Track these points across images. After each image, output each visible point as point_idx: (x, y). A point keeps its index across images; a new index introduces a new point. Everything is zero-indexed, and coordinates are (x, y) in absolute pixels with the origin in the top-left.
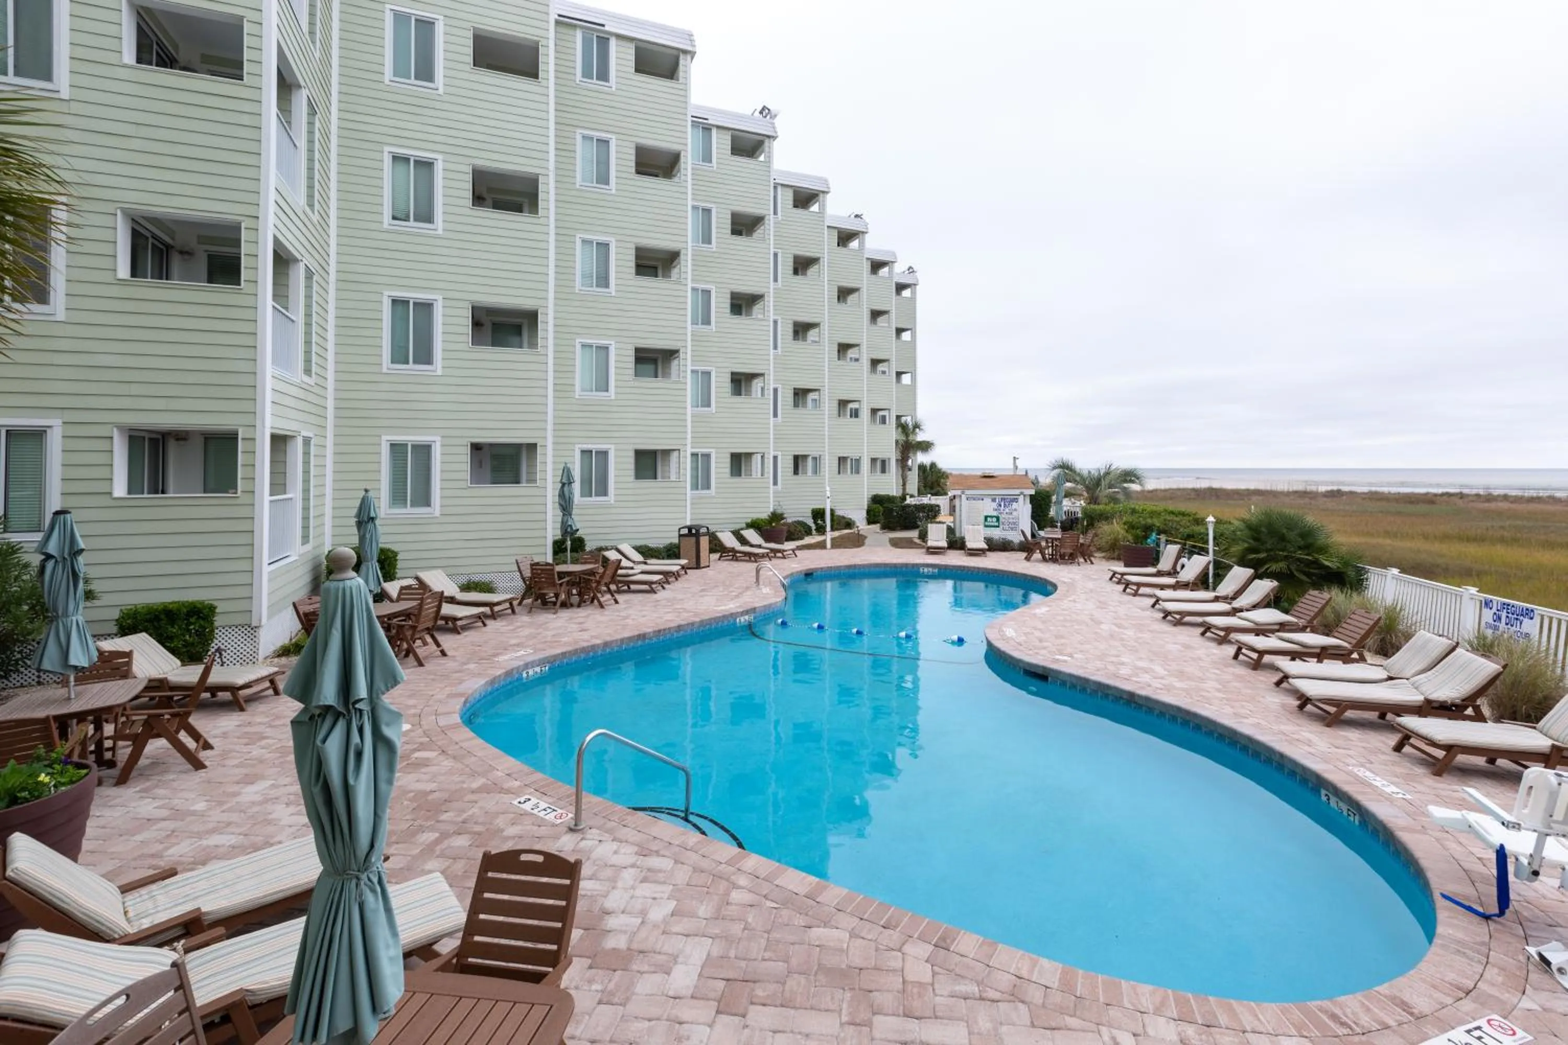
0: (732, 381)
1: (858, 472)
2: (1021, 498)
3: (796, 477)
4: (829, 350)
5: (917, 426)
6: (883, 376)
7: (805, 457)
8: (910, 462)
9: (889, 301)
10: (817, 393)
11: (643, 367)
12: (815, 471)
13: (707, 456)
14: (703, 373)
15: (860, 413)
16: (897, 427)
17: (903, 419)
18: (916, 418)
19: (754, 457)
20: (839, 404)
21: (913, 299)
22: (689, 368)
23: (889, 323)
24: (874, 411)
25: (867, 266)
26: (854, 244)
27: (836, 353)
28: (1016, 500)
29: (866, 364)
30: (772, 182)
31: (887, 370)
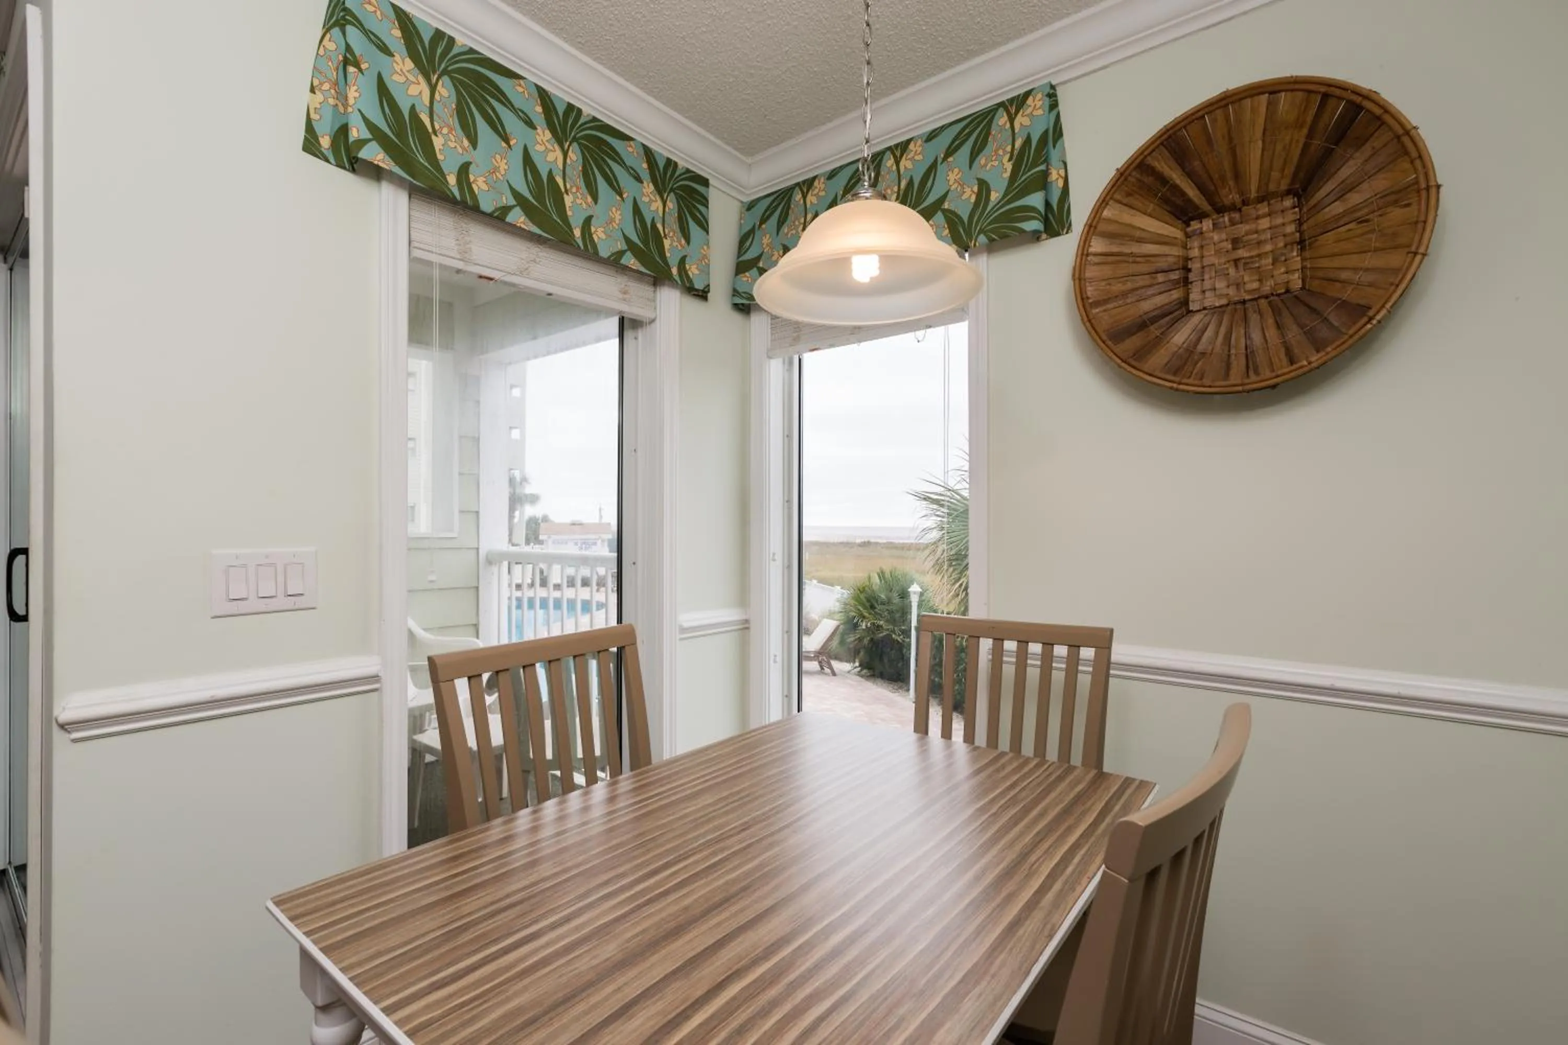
2: (599, 542)
5: (524, 480)
8: (517, 513)
17: (512, 473)
18: (524, 473)
28: (595, 544)
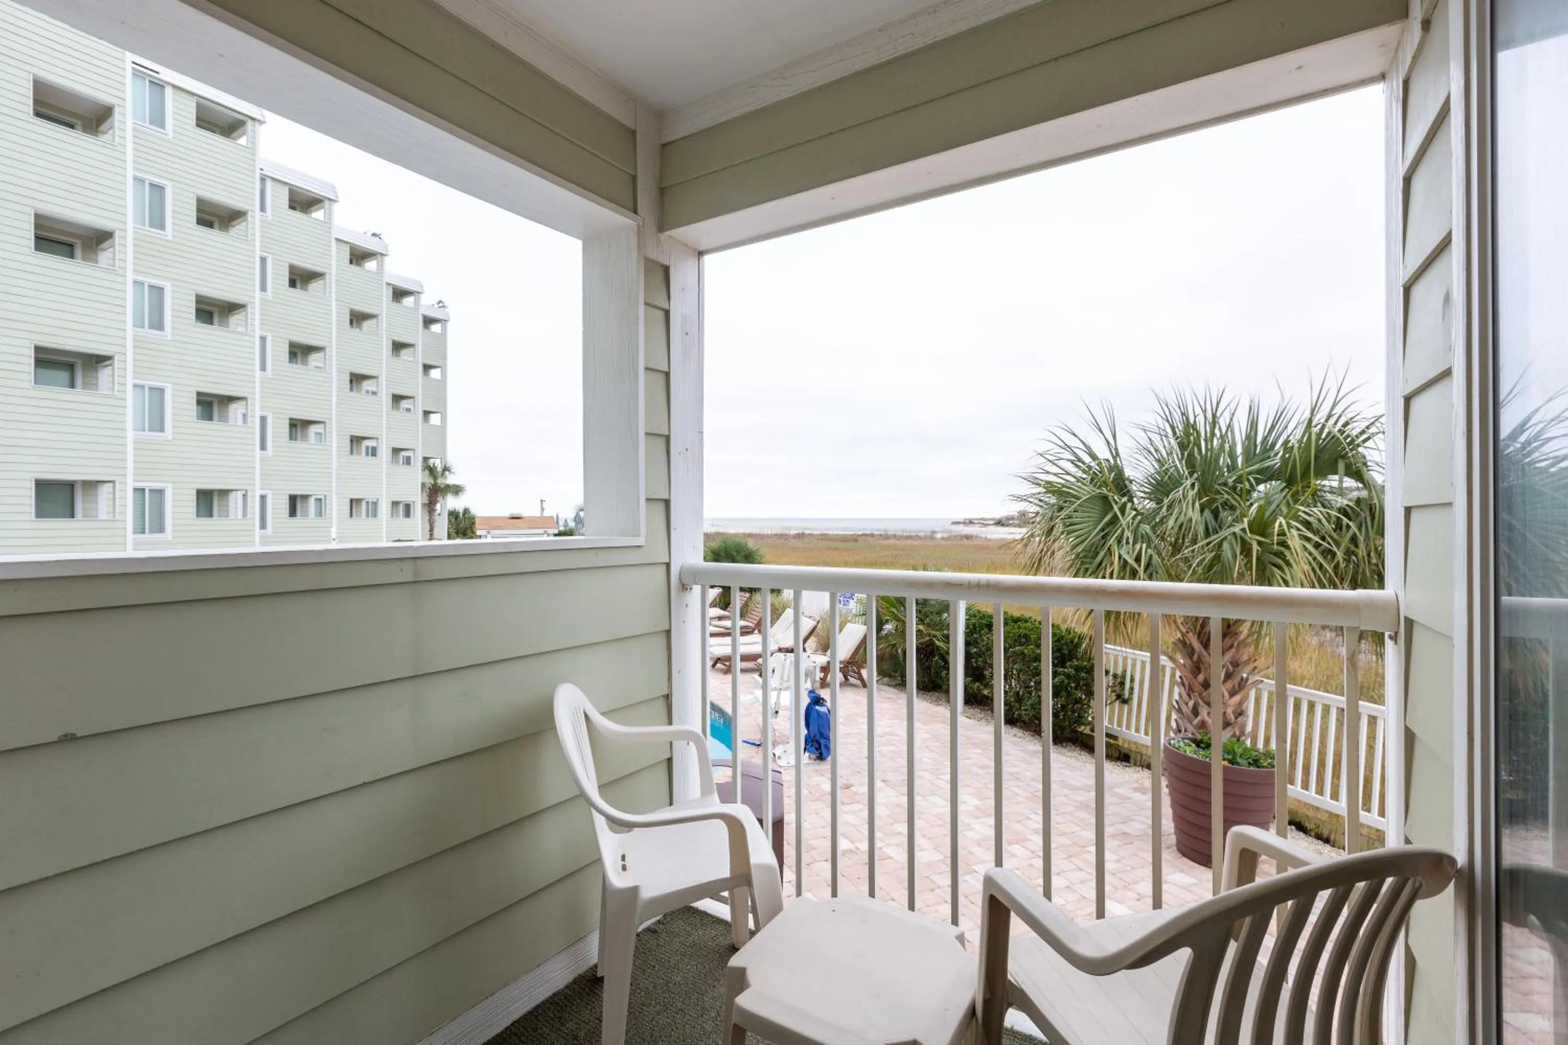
0: (199, 402)
1: (375, 515)
3: (293, 520)
4: (337, 380)
5: (446, 469)
6: (407, 414)
7: (305, 497)
8: (438, 507)
9: (414, 334)
10: (322, 426)
11: (46, 373)
12: (320, 513)
13: (159, 493)
14: (151, 389)
15: (379, 452)
16: (423, 470)
17: (431, 462)
18: (445, 461)
19: (232, 496)
20: (352, 441)
21: (444, 334)
22: (130, 381)
23: (414, 357)
24: (396, 451)
25: (387, 294)
26: (371, 265)
27: (348, 383)
29: (385, 400)
30: (258, 172)
31: (411, 407)
